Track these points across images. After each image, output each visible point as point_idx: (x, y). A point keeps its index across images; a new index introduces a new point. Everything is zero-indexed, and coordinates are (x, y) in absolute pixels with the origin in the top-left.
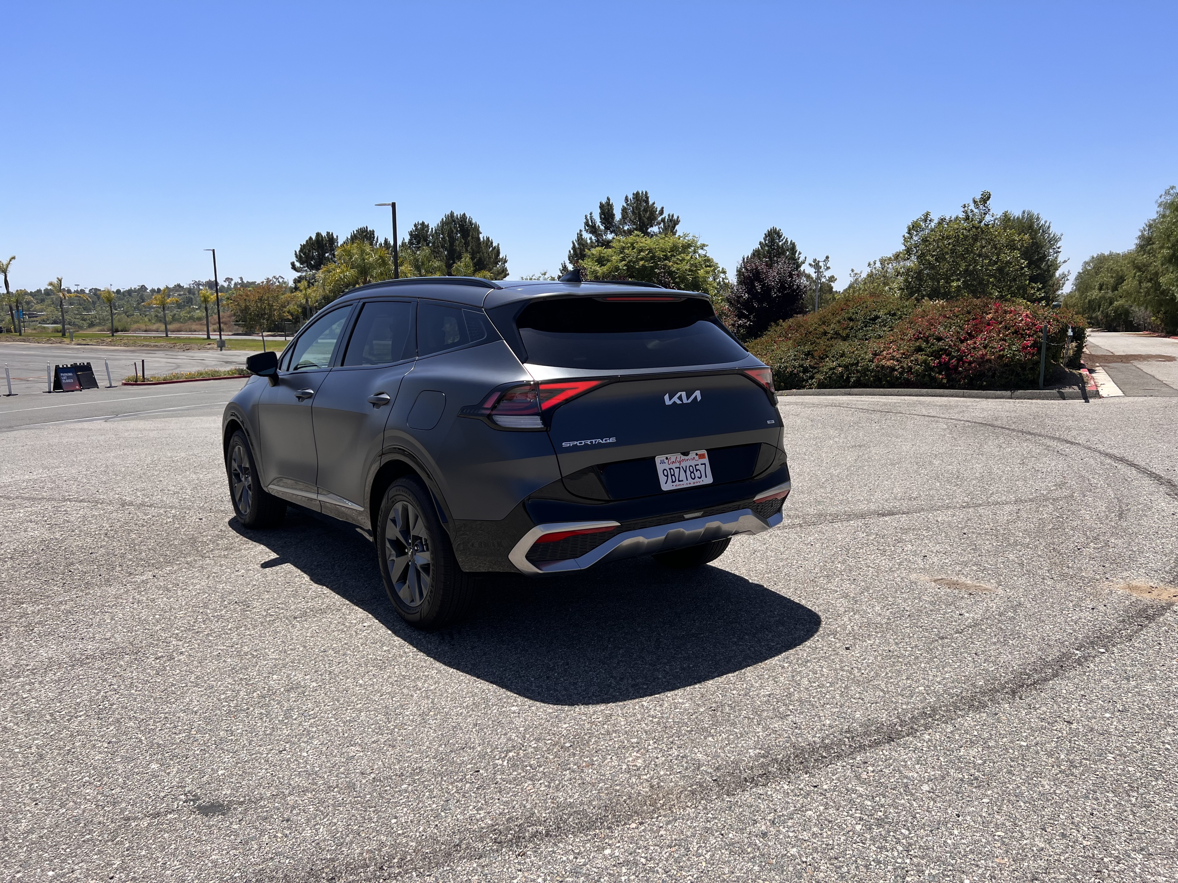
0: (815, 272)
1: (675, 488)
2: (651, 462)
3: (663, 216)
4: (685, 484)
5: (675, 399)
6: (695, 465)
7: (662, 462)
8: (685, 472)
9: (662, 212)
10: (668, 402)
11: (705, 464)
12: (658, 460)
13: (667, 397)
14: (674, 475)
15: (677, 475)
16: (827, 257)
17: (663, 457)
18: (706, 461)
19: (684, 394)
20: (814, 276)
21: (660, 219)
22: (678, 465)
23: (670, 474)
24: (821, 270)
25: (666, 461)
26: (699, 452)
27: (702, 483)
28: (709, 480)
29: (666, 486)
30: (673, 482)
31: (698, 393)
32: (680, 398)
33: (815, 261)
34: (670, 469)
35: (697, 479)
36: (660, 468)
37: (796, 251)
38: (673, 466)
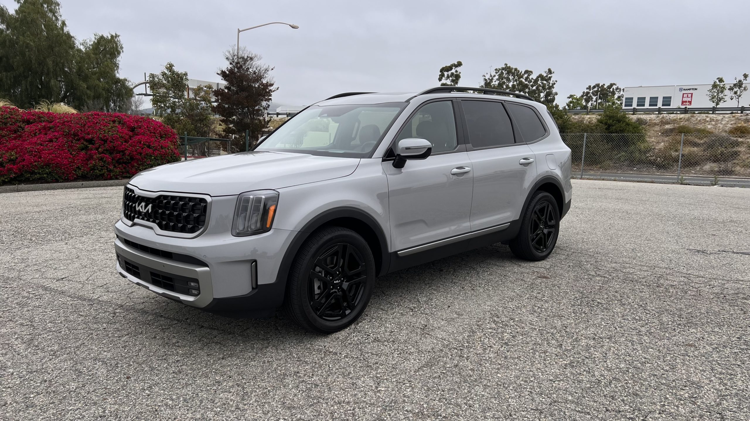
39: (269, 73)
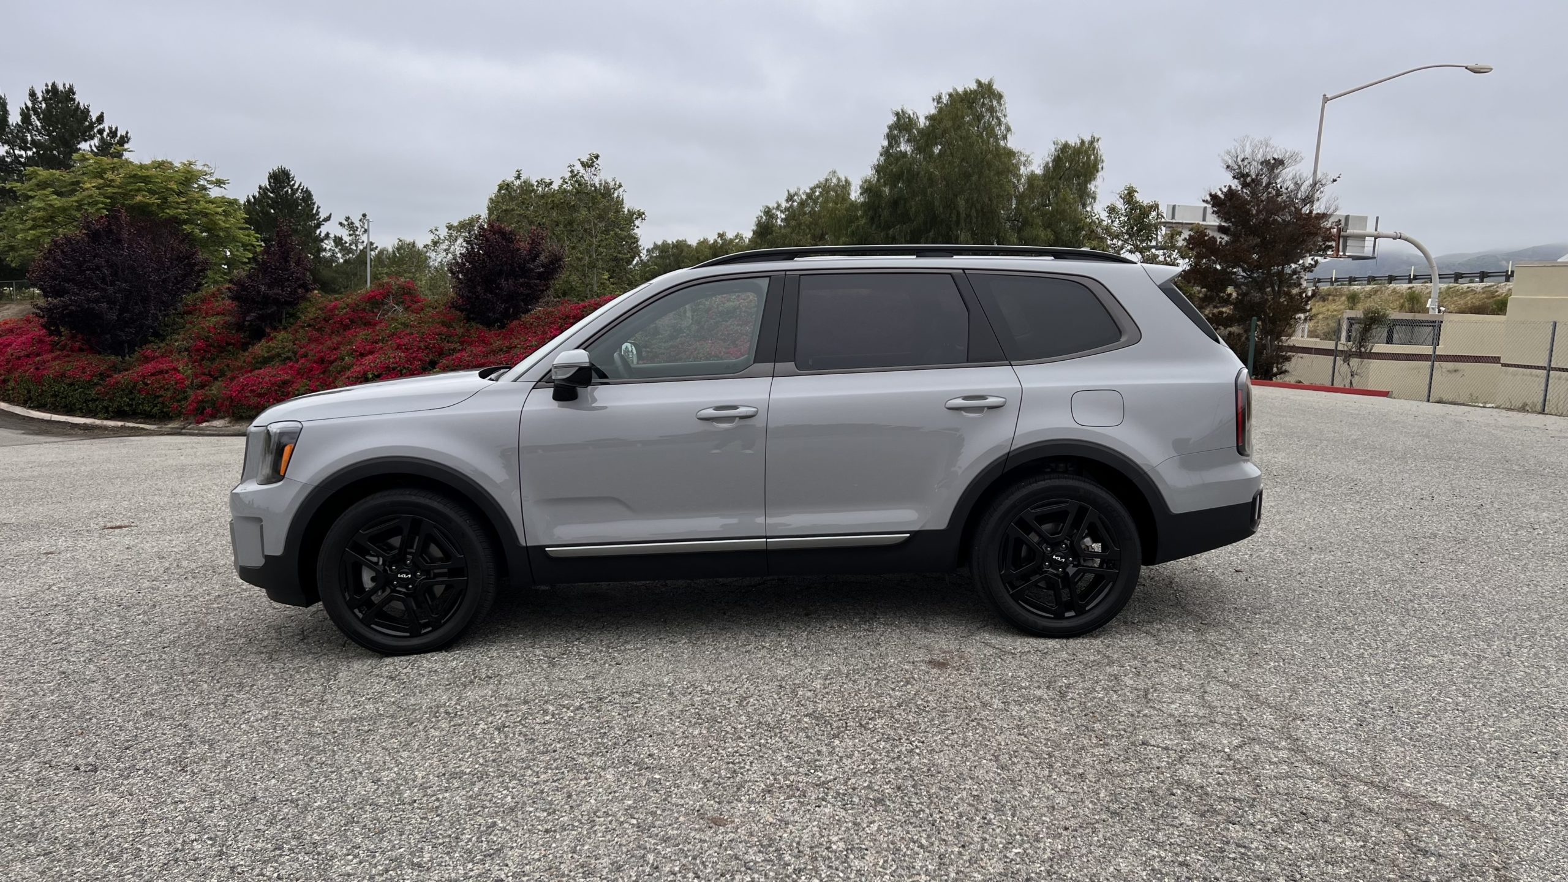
0: (350, 235)
3: (101, 127)
9: (100, 119)
16: (364, 215)
20: (347, 239)
21: (95, 130)
24: (357, 233)
33: (348, 219)
37: (314, 204)
39: (1326, 189)
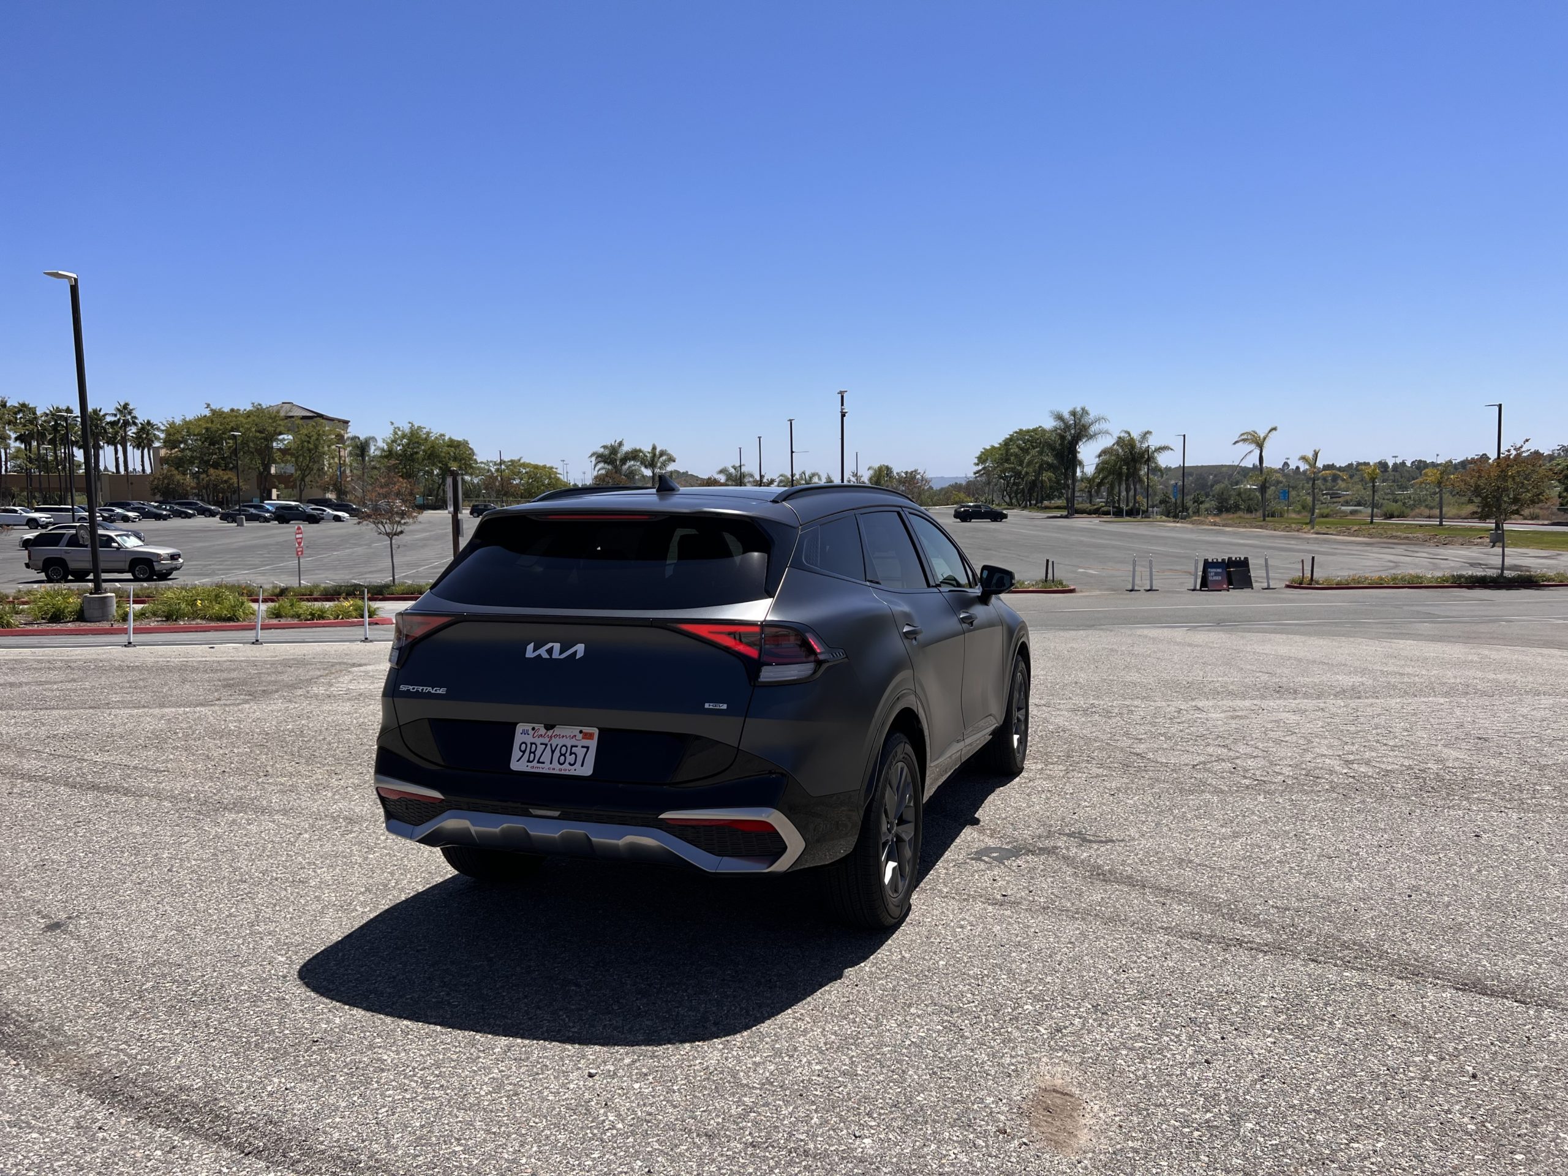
1: (529, 770)
2: (509, 729)
4: (545, 769)
5: (543, 652)
6: (572, 747)
7: (525, 732)
8: (553, 752)
10: (530, 652)
11: (588, 748)
12: (520, 728)
13: (531, 647)
14: (534, 753)
15: (538, 754)
17: (528, 727)
18: (593, 744)
19: (557, 646)
22: (546, 741)
23: (530, 751)
25: (531, 732)
26: (586, 729)
27: (572, 773)
28: (587, 770)
29: (518, 764)
30: (529, 761)
31: (580, 649)
32: (550, 651)
34: (532, 744)
35: (566, 766)
36: (519, 738)
38: (538, 741)
